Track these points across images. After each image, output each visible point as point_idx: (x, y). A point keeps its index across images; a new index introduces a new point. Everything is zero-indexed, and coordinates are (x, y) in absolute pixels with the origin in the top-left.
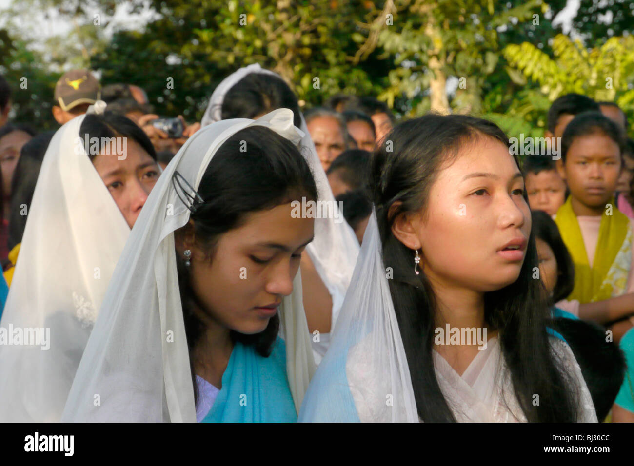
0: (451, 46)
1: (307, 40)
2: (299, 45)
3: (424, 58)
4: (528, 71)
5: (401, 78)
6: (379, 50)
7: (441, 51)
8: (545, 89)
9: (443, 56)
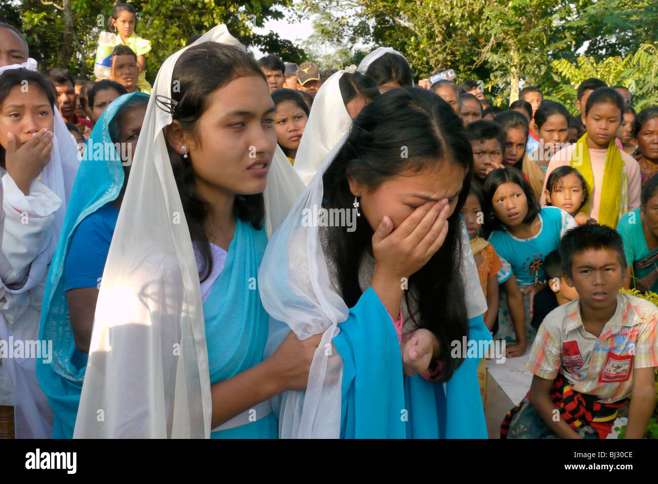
0: (523, 61)
1: (449, 58)
2: (445, 60)
3: (509, 67)
4: (563, 74)
5: (496, 77)
6: (486, 62)
7: (517, 63)
8: (572, 83)
9: (518, 67)
